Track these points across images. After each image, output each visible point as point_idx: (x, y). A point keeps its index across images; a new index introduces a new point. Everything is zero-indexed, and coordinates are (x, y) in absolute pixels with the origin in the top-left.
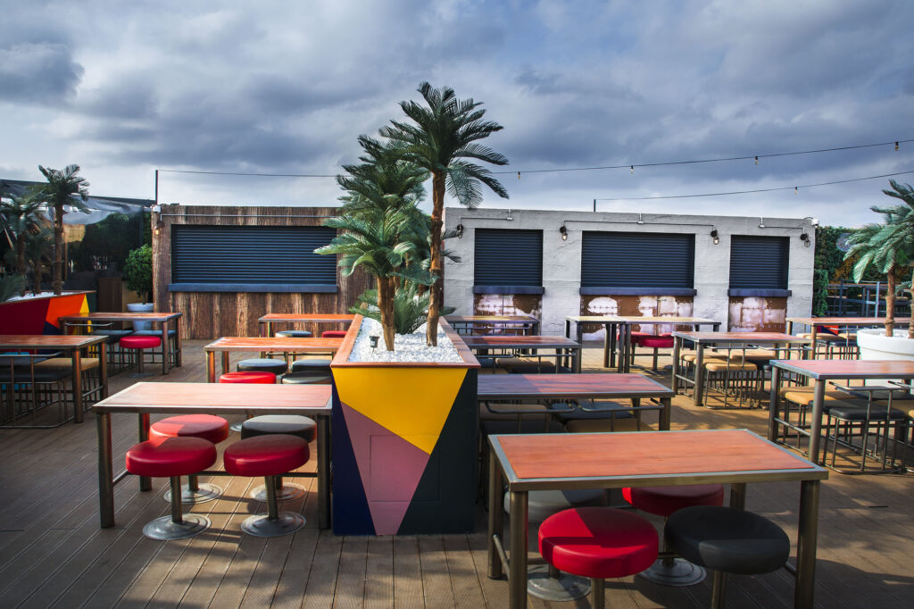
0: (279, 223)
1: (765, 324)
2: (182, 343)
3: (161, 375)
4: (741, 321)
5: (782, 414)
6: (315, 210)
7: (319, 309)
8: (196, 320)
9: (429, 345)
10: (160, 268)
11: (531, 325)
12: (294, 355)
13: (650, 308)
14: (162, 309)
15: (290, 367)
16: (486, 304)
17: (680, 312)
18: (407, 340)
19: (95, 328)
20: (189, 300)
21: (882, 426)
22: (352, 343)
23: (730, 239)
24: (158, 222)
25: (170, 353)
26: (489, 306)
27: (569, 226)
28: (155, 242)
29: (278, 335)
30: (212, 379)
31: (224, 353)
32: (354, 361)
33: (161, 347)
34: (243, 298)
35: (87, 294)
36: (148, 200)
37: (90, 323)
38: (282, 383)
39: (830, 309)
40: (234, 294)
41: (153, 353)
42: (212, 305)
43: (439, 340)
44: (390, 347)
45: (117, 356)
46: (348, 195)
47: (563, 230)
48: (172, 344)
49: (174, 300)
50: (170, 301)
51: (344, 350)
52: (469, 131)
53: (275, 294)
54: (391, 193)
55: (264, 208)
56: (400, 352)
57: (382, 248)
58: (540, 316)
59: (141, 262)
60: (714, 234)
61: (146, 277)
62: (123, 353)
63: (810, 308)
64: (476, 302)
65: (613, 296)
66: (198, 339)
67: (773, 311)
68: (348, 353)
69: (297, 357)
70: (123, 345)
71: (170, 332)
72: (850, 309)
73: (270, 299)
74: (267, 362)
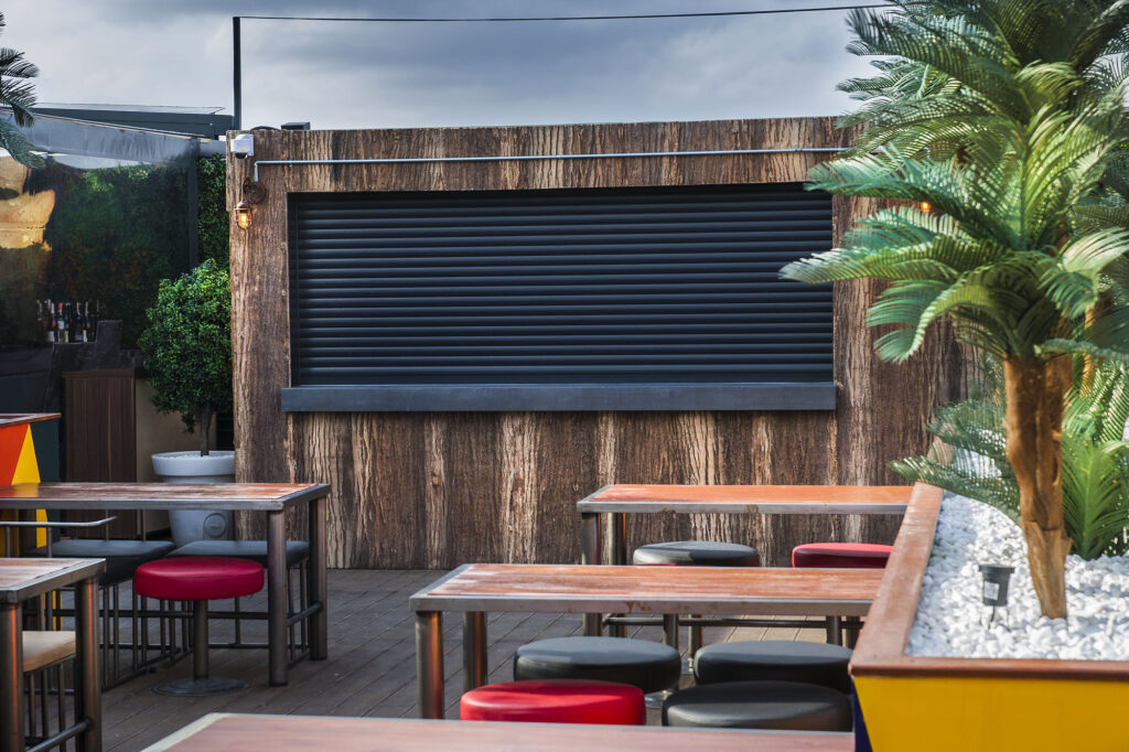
0: (637, 178)
2: (329, 583)
3: (263, 687)
6: (757, 130)
7: (773, 466)
8: (371, 505)
10: (256, 338)
12: (698, 626)
14: (264, 471)
15: (690, 666)
18: (1108, 580)
19: (57, 534)
20: (348, 440)
22: (914, 588)
24: (248, 187)
25: (291, 614)
28: (238, 252)
29: (640, 556)
30: (434, 707)
31: (471, 616)
32: (928, 653)
33: (263, 594)
34: (520, 431)
35: (35, 424)
36: (213, 116)
37: (42, 518)
38: (666, 722)
40: (491, 418)
41: (237, 615)
42: (421, 455)
44: (1054, 607)
45: (125, 624)
46: (874, 73)
48: (296, 582)
49: (300, 439)
50: (288, 444)
51: (890, 614)
53: (627, 416)
54: (1046, 60)
55: (585, 127)
56: (1090, 623)
57: (1020, 257)
59: (197, 316)
61: (213, 369)
62: (145, 614)
66: (376, 567)
68: (903, 622)
69: (706, 631)
70: (144, 587)
71: (293, 544)
73: (609, 434)
74: (605, 648)
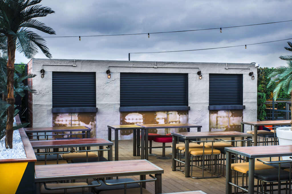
1: (231, 126)
4: (217, 125)
5: (233, 179)
9: (7, 148)
11: (86, 132)
13: (163, 119)
16: (60, 119)
17: (180, 120)
21: (288, 184)
23: (208, 76)
26: (62, 121)
27: (112, 70)
39: (268, 115)
43: (14, 144)
47: (108, 72)
52: (32, 11)
58: (95, 126)
60: (199, 73)
63: (256, 115)
64: (54, 119)
65: (140, 112)
67: (235, 118)
72: (280, 116)
